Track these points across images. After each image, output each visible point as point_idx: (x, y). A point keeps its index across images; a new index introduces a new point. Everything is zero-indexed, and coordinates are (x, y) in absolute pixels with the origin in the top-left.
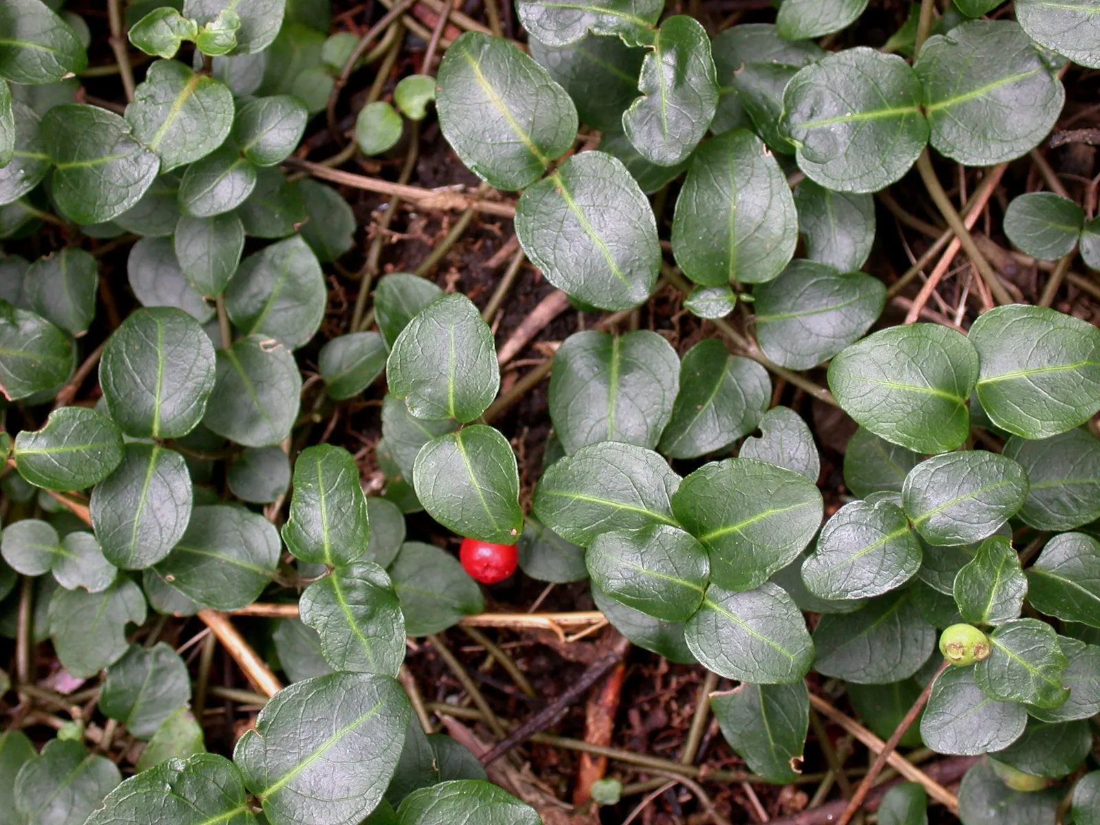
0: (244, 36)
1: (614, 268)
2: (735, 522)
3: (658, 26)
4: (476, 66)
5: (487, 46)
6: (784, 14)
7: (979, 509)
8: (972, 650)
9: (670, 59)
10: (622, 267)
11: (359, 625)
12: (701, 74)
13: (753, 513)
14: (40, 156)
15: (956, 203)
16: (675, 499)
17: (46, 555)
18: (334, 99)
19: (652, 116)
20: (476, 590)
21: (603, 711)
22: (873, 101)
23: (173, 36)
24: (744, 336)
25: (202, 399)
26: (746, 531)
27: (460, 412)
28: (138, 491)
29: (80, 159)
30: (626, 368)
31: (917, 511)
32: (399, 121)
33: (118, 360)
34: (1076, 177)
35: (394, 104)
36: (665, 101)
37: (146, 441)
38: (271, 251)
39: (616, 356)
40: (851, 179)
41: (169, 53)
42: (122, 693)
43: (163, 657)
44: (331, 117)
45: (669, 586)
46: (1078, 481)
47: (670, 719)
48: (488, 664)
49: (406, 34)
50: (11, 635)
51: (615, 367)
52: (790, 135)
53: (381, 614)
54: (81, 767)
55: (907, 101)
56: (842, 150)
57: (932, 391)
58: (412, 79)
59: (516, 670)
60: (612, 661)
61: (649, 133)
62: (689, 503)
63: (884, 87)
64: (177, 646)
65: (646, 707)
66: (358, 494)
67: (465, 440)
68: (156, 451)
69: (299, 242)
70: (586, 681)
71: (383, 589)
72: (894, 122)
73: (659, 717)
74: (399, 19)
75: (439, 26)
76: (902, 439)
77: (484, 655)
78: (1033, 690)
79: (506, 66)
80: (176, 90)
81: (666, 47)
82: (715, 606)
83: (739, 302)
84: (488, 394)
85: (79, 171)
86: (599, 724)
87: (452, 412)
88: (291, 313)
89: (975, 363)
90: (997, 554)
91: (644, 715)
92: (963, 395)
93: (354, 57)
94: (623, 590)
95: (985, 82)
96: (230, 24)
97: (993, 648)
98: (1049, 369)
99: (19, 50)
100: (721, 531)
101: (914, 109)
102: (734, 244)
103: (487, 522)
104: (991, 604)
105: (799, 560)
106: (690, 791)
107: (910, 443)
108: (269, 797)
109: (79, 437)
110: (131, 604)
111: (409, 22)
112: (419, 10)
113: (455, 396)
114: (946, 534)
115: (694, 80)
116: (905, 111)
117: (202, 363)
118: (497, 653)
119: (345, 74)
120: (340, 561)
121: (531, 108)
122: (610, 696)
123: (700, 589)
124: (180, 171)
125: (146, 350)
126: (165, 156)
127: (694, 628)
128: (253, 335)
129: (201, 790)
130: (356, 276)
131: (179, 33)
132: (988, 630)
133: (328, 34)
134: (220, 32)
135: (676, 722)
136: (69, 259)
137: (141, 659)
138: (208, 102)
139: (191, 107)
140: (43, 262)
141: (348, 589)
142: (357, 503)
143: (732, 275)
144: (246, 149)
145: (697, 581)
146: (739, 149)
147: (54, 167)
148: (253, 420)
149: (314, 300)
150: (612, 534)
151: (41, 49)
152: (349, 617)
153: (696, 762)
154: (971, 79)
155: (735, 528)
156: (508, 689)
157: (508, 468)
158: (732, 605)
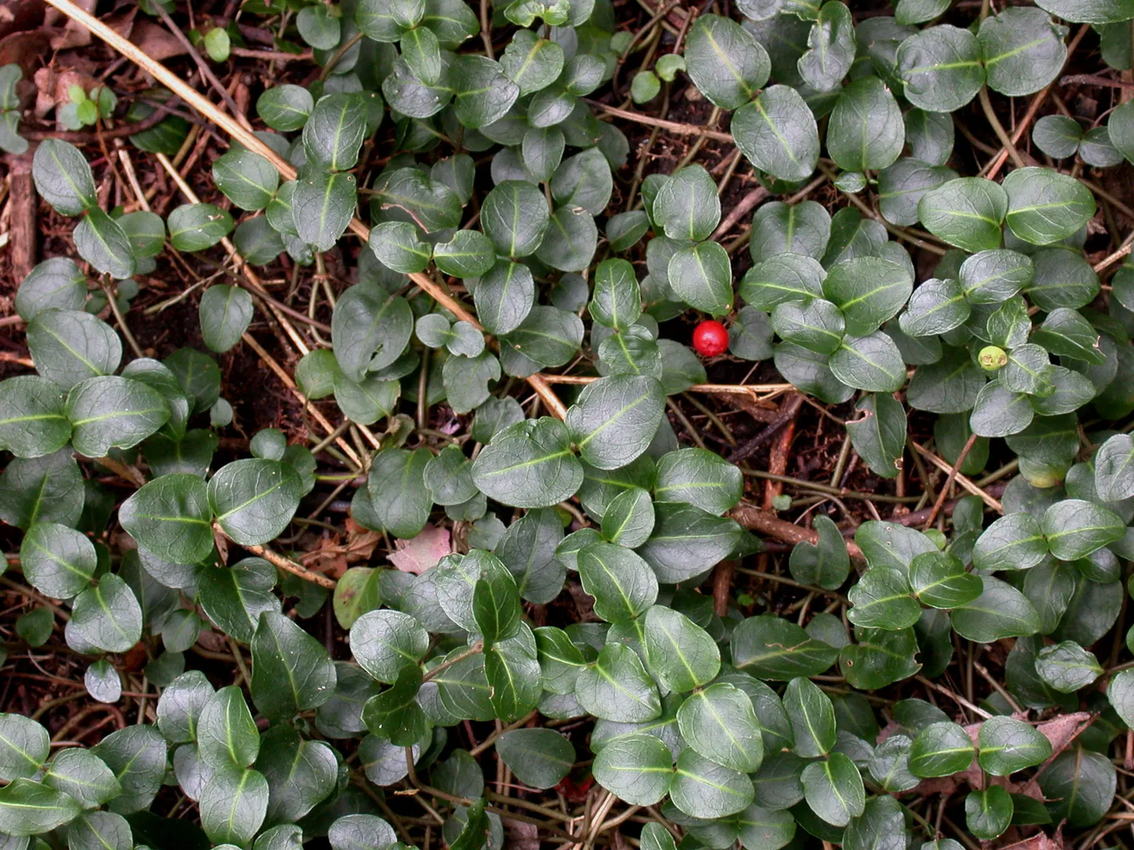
0: (571, 15)
1: (791, 155)
2: (860, 296)
3: (820, 9)
4: (710, 35)
5: (716, 23)
6: (900, 9)
7: (1005, 283)
8: (997, 361)
9: (827, 26)
10: (796, 155)
11: (634, 361)
12: (846, 35)
13: (871, 288)
14: (447, 89)
15: (1007, 127)
16: (826, 285)
17: (443, 335)
18: (618, 70)
19: (816, 62)
20: (702, 369)
21: (780, 453)
22: (952, 58)
23: (530, 14)
24: (872, 210)
25: (541, 233)
26: (867, 300)
27: (696, 235)
28: (502, 288)
29: (472, 89)
30: (798, 224)
31: (967, 285)
32: (658, 83)
33: (491, 209)
34: (1085, 119)
35: (656, 73)
36: (823, 52)
37: (507, 259)
38: (580, 156)
39: (792, 217)
40: (937, 103)
41: (527, 24)
42: (485, 426)
43: (509, 405)
44: (615, 83)
45: (820, 334)
46: (1072, 285)
47: (823, 465)
48: (708, 426)
49: (664, 32)
50: (414, 400)
51: (791, 224)
52: (900, 77)
53: (648, 353)
54: (461, 467)
55: (973, 58)
56: (932, 86)
57: (980, 217)
58: (668, 56)
59: (727, 430)
60: (787, 418)
61: (814, 72)
62: (833, 286)
63: (958, 49)
64: (520, 401)
65: (808, 457)
66: (635, 286)
67: (699, 251)
68: (512, 265)
69: (596, 151)
70: (770, 431)
71: (649, 342)
72: (964, 70)
73: (817, 462)
74: (659, 22)
75: (684, 27)
76: (962, 245)
77: (707, 419)
78: (1033, 384)
79: (728, 33)
80: (530, 47)
81: (824, 20)
82: (848, 348)
83: (868, 183)
84: (714, 222)
85: (471, 97)
86: (778, 463)
87: (692, 235)
88: (590, 195)
89: (1005, 202)
90: (1013, 308)
91: (806, 462)
92: (999, 221)
93: (631, 46)
94: (793, 336)
95: (1019, 44)
96: (564, 7)
97: (1010, 361)
98: (1050, 206)
99: (440, 22)
100: (852, 302)
101: (977, 63)
102: (866, 144)
103: (712, 301)
104: (1009, 337)
105: (898, 316)
106: (836, 506)
107: (965, 246)
108: (584, 446)
109: (471, 248)
110: (493, 369)
111: (665, 25)
112: (671, 17)
113: (694, 224)
114: (985, 297)
115: (842, 40)
116: (971, 64)
117: (541, 212)
118: (715, 419)
119: (624, 57)
120: (622, 325)
121: (743, 58)
122: (785, 444)
123: (839, 338)
124: (531, 95)
125: (508, 206)
126: (523, 88)
127: (835, 360)
128: (569, 205)
129: (545, 437)
130: (629, 182)
131: (534, 12)
132: (1006, 350)
133: (613, 34)
134: (557, 10)
135: (827, 467)
136: (457, 160)
137: (496, 406)
138: (548, 55)
139: (538, 58)
140: (442, 162)
141: (627, 342)
142: (634, 290)
143: (864, 164)
144: (569, 87)
145: (838, 333)
146: (870, 88)
147: (455, 96)
148: (568, 256)
149: (604, 188)
150: (787, 303)
151: (454, 21)
152: (628, 357)
153: (839, 486)
154: (1011, 44)
155: (860, 299)
156: (721, 441)
157: (725, 266)
158: (858, 346)
